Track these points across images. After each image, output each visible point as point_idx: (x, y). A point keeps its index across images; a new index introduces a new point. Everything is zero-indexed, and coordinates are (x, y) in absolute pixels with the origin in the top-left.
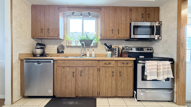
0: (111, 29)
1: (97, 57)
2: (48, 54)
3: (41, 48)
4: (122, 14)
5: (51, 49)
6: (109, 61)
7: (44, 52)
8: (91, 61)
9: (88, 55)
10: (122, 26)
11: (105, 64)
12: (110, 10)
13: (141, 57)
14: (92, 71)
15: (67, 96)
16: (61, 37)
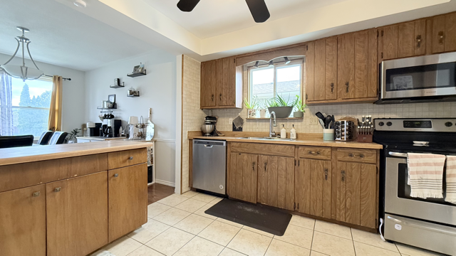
0: (329, 83)
1: (301, 139)
2: (220, 133)
3: (212, 123)
4: (357, 47)
5: (225, 124)
6: (318, 149)
7: (215, 128)
8: (283, 146)
9: (283, 135)
10: (357, 74)
11: (310, 153)
12: (326, 44)
13: (417, 143)
14: (284, 164)
15: (245, 199)
16: (238, 105)
